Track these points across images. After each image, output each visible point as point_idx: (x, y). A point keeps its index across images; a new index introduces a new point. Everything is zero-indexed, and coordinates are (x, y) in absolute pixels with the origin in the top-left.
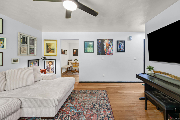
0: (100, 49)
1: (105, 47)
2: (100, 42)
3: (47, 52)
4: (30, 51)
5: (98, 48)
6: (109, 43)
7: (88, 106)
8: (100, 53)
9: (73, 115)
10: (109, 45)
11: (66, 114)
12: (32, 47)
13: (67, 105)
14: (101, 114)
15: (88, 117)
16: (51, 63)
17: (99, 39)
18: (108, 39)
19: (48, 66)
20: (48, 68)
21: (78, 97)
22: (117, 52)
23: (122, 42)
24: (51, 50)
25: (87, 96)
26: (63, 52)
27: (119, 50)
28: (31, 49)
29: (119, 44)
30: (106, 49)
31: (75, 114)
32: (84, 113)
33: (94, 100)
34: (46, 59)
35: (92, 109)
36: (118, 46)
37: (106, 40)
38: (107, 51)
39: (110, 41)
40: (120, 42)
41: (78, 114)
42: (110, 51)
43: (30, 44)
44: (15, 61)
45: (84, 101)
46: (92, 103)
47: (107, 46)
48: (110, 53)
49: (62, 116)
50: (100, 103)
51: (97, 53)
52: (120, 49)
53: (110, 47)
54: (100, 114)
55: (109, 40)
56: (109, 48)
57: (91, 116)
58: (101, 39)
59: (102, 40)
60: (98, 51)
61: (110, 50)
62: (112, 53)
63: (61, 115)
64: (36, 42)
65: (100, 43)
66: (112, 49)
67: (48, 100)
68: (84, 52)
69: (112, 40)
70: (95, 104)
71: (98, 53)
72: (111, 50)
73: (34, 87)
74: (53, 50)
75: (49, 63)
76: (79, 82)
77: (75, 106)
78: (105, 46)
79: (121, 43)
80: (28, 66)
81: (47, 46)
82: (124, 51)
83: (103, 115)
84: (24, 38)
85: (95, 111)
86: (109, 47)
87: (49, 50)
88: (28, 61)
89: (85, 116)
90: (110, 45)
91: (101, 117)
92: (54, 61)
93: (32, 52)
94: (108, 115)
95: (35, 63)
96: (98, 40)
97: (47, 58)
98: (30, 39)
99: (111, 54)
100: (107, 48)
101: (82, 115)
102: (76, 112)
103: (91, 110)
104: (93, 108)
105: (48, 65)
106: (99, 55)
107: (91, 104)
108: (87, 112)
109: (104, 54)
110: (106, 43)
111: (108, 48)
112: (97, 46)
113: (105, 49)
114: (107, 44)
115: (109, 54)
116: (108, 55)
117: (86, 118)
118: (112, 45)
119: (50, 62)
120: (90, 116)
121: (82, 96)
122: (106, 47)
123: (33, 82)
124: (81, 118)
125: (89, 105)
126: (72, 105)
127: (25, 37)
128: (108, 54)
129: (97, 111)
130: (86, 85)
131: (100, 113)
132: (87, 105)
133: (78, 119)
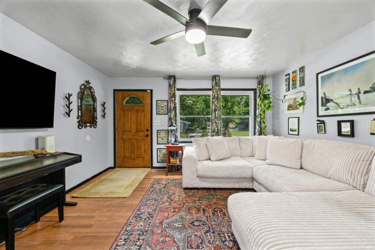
9: (201, 243)
14: (137, 246)
15: (167, 240)
41: (191, 246)
57: (162, 241)
83: (136, 244)
89: (174, 241)
91: (140, 241)
101: (182, 244)
117: (172, 237)
120: (164, 242)
124: (183, 238)
133: (188, 237)
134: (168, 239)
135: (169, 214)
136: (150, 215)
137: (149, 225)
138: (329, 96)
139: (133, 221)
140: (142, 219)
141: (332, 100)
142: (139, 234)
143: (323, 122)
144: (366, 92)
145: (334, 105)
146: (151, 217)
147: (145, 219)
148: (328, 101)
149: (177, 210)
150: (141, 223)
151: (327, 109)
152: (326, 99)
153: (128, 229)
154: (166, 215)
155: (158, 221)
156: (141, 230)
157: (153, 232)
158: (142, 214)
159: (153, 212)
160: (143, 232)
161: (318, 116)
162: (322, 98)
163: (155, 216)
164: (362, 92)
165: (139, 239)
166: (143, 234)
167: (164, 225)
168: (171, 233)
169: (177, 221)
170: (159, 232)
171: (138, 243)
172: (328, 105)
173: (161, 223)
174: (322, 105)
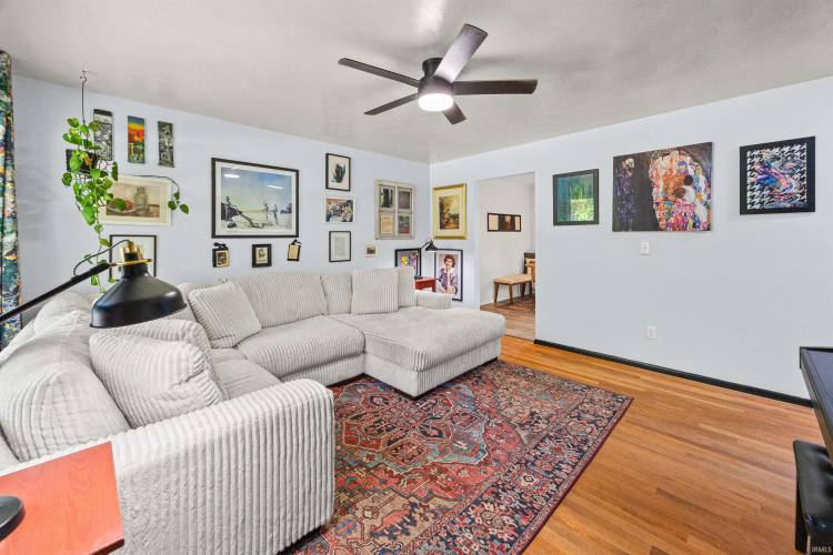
0: (630, 206)
1: (658, 193)
2: (630, 169)
3: (442, 226)
4: (400, 226)
5: (618, 201)
6: (683, 167)
7: (514, 413)
8: (631, 221)
10: (683, 177)
11: (444, 404)
12: (404, 213)
13: (459, 388)
14: (540, 450)
16: (450, 262)
17: (626, 157)
18: (678, 149)
19: (442, 270)
20: (444, 276)
21: (502, 381)
22: (744, 211)
23: (786, 149)
24: (451, 221)
25: (532, 388)
26: (507, 224)
27: (757, 200)
28: (401, 218)
29: (757, 167)
30: (666, 199)
31: (465, 414)
32: (488, 422)
33: (546, 407)
34: (435, 249)
35: (521, 425)
36: (750, 180)
37: (665, 153)
38: (670, 213)
39: (688, 159)
40: (767, 155)
41: (472, 418)
42: (688, 210)
43: (401, 207)
44: (371, 251)
45: (511, 398)
46: (532, 414)
47: (672, 185)
48: (691, 222)
49: (434, 405)
50: (563, 425)
51: (614, 224)
52: (771, 196)
53: (689, 188)
54: (535, 448)
55: (682, 150)
56: (686, 197)
57: (502, 438)
58: (633, 156)
59: (643, 160)
60: (616, 214)
61: (693, 206)
62: (703, 219)
63: (433, 401)
64: (413, 199)
65: (630, 174)
66: (704, 197)
67: (403, 348)
68: (556, 223)
69: (703, 152)
70: (539, 418)
71: (618, 225)
72: (697, 202)
73: (394, 316)
74: (456, 217)
75: (445, 260)
76: (537, 342)
77: (475, 399)
78: (658, 186)
79: (776, 158)
80: (396, 265)
81: (442, 206)
82: (809, 206)
83: (543, 453)
84: (386, 192)
85: (523, 434)
86: (684, 191)
87: (448, 220)
88: (397, 251)
89: (486, 430)
90: (689, 180)
91: (534, 455)
92: (459, 253)
93: (405, 228)
94: (562, 462)
95: (413, 257)
96: (618, 161)
97: (437, 243)
98: (400, 193)
99: (694, 226)
100: (672, 198)
101: (480, 424)
102: (469, 411)
103: (515, 427)
104: (526, 423)
105: (444, 266)
106: (622, 235)
107: (527, 413)
108: (498, 425)
109: (655, 226)
110: (662, 173)
111: (679, 193)
112: (615, 192)
113: (657, 204)
114: (667, 178)
115: (684, 229)
116: (674, 229)
118: (702, 179)
119: (448, 257)
120: (500, 437)
121: (515, 384)
122: (661, 190)
123: (396, 307)
125: (517, 412)
126: (470, 394)
127: (390, 189)
128: (680, 227)
129: (530, 437)
130: (554, 357)
131: (538, 445)
132: (511, 411)
134: (493, 437)
135: (459, 471)
136: (497, 495)
137: (509, 471)
138: (235, 204)
139: (541, 502)
140: (520, 495)
141: (241, 213)
142: (533, 464)
143: (224, 247)
144: (282, 212)
145: (245, 221)
146: (498, 486)
147: (513, 489)
148: (234, 212)
149: (433, 471)
150: (524, 484)
151: (234, 225)
152: (229, 208)
153: (553, 487)
154: (464, 474)
155: (489, 469)
156: (528, 471)
157: (509, 455)
158: (514, 509)
159: (485, 497)
160: (526, 464)
161: (214, 236)
162: (222, 204)
163: (487, 485)
164: (279, 210)
165: (535, 457)
166: (527, 461)
167: (483, 457)
168: (481, 441)
169: (458, 452)
170: (498, 452)
171: (538, 453)
172: (235, 219)
173: (486, 463)
174: (223, 218)
